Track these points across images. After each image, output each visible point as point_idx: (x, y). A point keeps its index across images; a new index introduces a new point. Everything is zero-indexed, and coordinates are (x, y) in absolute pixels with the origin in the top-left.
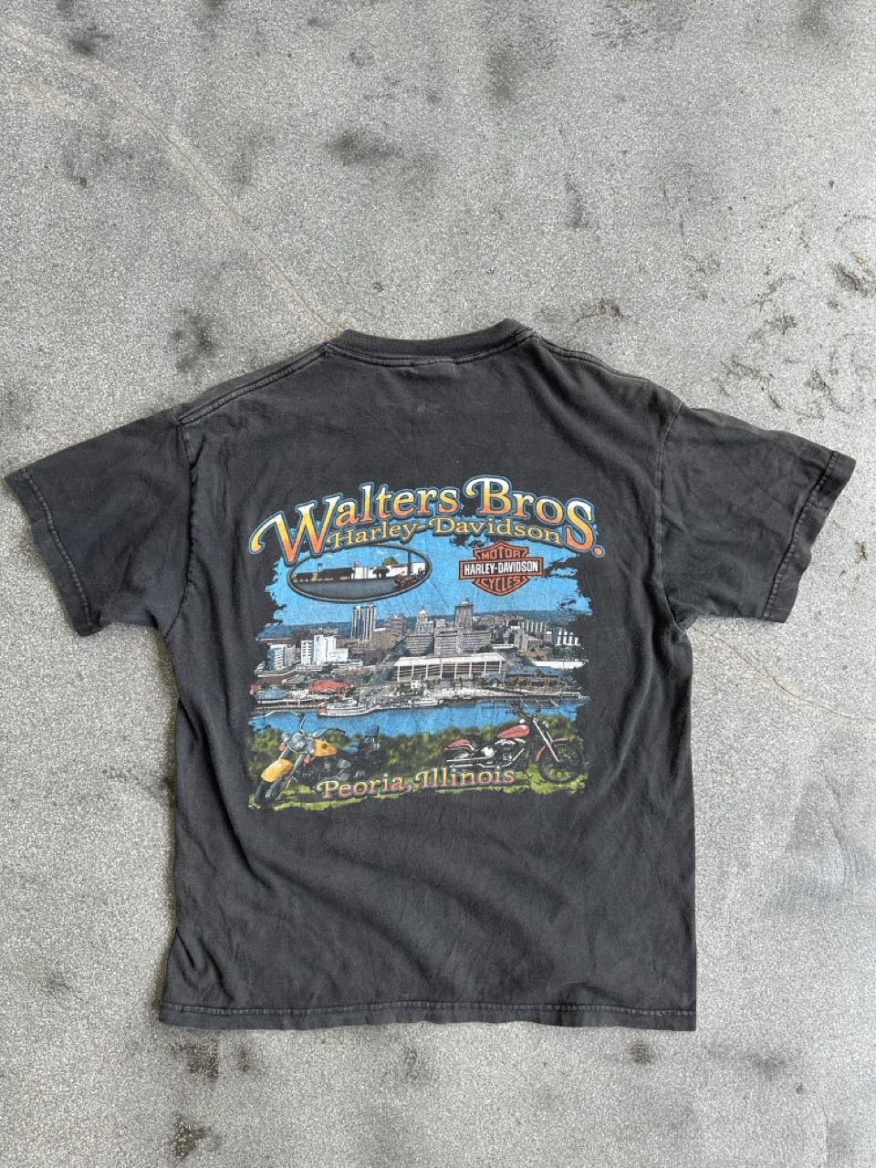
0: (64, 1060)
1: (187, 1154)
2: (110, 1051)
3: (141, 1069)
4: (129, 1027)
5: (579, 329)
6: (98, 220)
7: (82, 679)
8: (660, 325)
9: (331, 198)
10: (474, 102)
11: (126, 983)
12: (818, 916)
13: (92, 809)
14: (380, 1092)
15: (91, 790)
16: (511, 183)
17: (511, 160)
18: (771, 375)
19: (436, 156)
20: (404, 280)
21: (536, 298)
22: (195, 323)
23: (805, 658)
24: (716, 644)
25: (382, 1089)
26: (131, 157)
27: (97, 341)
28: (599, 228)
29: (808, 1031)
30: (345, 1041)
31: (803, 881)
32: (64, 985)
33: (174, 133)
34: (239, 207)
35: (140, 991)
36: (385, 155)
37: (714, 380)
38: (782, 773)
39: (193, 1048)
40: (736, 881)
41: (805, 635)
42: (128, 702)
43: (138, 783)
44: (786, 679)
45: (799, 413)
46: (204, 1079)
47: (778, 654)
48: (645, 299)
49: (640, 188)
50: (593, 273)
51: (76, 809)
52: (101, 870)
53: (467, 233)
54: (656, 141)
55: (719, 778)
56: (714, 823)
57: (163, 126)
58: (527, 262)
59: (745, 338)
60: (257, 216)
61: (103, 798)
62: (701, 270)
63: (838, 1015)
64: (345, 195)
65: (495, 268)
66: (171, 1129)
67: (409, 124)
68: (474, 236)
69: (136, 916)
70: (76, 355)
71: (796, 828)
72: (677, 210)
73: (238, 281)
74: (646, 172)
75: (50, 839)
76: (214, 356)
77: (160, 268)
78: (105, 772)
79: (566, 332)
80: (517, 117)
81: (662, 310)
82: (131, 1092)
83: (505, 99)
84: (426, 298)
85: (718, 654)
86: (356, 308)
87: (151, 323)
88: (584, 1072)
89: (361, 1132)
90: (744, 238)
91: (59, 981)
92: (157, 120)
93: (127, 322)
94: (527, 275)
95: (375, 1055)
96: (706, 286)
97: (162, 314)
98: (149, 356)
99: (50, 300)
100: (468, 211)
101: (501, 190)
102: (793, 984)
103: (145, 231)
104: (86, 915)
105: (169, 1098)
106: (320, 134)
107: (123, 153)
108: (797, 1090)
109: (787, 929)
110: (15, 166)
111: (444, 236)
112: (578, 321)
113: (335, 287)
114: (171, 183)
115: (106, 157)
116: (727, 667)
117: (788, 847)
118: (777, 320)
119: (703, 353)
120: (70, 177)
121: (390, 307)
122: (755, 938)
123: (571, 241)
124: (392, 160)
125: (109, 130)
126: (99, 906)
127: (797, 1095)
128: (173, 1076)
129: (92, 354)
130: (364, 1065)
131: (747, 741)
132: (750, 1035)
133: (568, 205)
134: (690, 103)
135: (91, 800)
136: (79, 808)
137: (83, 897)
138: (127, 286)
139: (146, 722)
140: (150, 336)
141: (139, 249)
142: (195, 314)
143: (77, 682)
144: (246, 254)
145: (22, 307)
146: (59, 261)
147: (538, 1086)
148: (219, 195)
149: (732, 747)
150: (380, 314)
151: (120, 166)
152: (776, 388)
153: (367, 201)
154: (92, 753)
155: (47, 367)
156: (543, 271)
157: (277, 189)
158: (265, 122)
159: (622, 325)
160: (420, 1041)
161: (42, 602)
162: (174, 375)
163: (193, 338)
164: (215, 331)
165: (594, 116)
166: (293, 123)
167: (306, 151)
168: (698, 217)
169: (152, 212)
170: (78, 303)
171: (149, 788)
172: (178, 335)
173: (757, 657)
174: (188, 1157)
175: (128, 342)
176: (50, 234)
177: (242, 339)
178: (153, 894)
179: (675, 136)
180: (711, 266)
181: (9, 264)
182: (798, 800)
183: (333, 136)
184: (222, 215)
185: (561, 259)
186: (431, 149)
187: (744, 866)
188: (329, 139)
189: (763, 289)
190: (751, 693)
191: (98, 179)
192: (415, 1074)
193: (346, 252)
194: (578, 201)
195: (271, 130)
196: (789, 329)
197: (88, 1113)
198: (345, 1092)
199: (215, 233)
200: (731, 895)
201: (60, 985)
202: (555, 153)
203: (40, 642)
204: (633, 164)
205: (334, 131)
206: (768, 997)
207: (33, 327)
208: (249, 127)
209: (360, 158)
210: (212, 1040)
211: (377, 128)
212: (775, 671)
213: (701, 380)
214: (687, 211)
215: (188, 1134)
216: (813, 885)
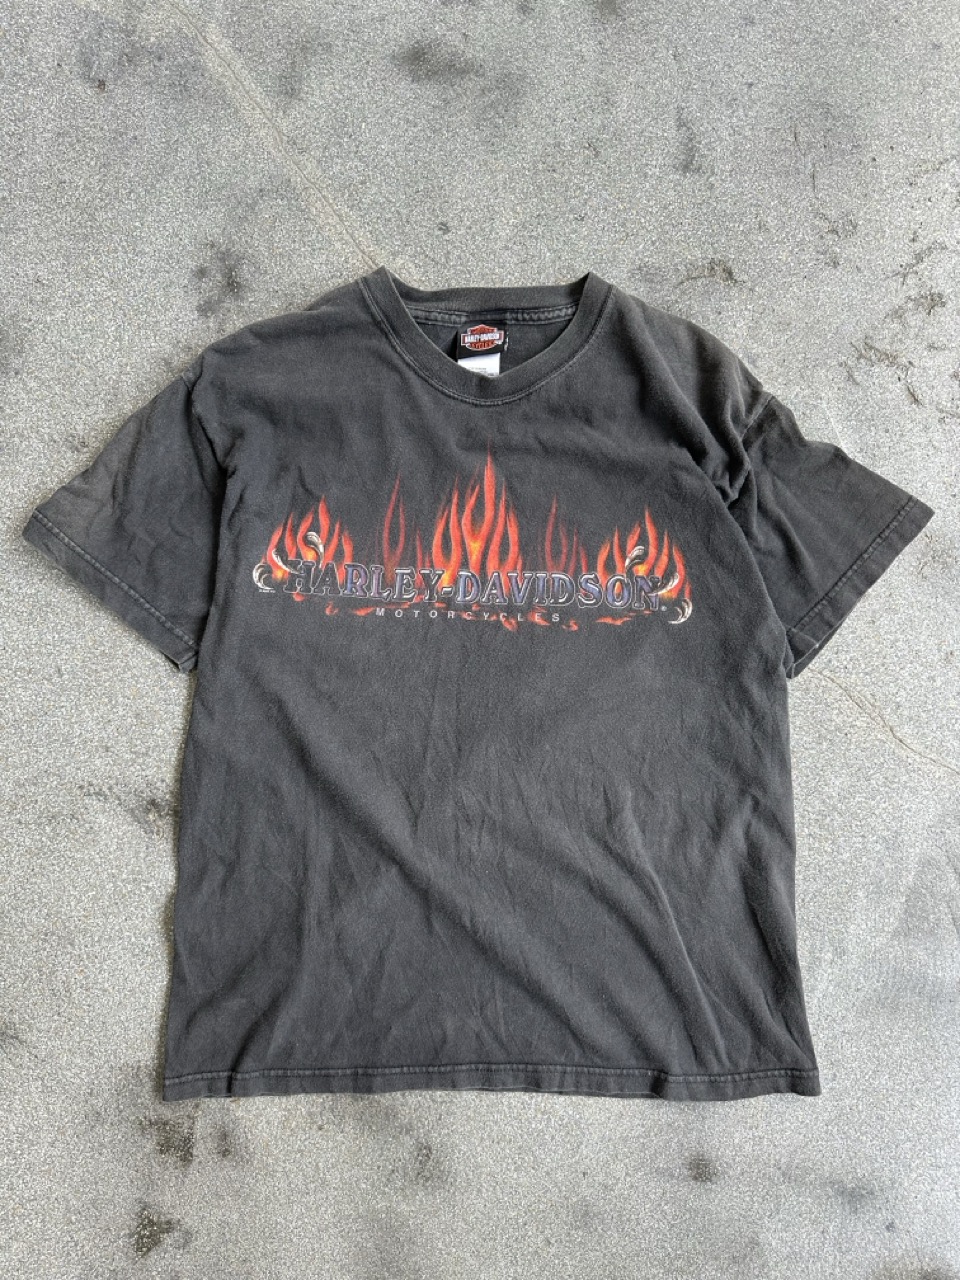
0: (12, 1128)
1: (149, 1250)
2: (66, 1120)
3: (101, 1145)
4: (91, 1094)
5: (683, 293)
6: (116, 131)
7: (61, 676)
8: (780, 294)
9: (395, 120)
10: (574, 15)
11: (90, 1041)
12: (925, 1018)
13: (63, 831)
14: (384, 1193)
15: (63, 808)
16: (611, 113)
17: (613, 87)
18: (910, 363)
19: (523, 77)
20: (475, 222)
21: (633, 252)
22: (223, 260)
23: (930, 707)
24: (823, 683)
25: (386, 1189)
26: (160, 59)
27: (106, 274)
28: (713, 173)
29: (905, 1158)
30: (347, 1129)
31: (911, 975)
32: (17, 1038)
33: (213, 33)
34: (284, 125)
35: (106, 1051)
36: (463, 72)
37: (841, 365)
38: (893, 844)
39: (166, 1124)
40: (830, 971)
41: (932, 679)
42: (114, 707)
43: (120, 804)
44: (905, 732)
45: (941, 411)
46: (176, 1162)
47: (898, 700)
48: (764, 262)
49: (767, 129)
50: (703, 227)
51: (44, 830)
52: (69, 904)
53: (554, 171)
54: (789, 74)
55: (817, 845)
56: (807, 899)
57: (200, 23)
58: (625, 209)
59: (882, 316)
60: (304, 136)
61: (77, 819)
62: (834, 231)
63: (943, 1140)
64: (411, 118)
65: (586, 214)
66: (133, 1219)
67: (493, 37)
68: (563, 174)
69: (107, 963)
70: (79, 289)
71: (906, 911)
72: (810, 157)
73: (277, 213)
74: (776, 110)
75: (11, 863)
76: (242, 299)
77: (186, 191)
78: (81, 787)
79: (666, 296)
80: (623, 35)
81: (784, 277)
82: (88, 1171)
83: (610, 13)
84: (500, 244)
85: (826, 696)
86: (416, 251)
87: (171, 257)
88: (632, 1187)
89: (359, 1239)
90: (888, 196)
91: (11, 1032)
92: (194, 16)
93: (143, 253)
94: (623, 225)
95: (382, 1149)
96: (838, 250)
97: (184, 247)
98: (166, 295)
99: (54, 223)
100: (558, 145)
101: (599, 122)
102: (890, 1099)
103: (171, 148)
104: (47, 957)
105: (132, 1182)
106: (386, 43)
107: (151, 53)
108: (888, 1228)
109: (888, 1033)
110: (23, 61)
111: (527, 173)
112: (682, 283)
113: (392, 225)
114: (205, 91)
115: (130, 57)
116: (836, 712)
117: (896, 934)
118: (922, 297)
119: (830, 331)
120: (86, 78)
121: (456, 253)
122: (848, 1041)
123: (679, 188)
124: (470, 79)
125: (136, 26)
126: (65, 947)
127: (887, 1234)
128: (139, 1156)
129: (98, 289)
130: (368, 1160)
131: (853, 803)
132: (834, 1157)
133: (677, 144)
134: (832, 31)
135: (64, 820)
136: (48, 829)
137: (46, 935)
138: (145, 212)
139: (134, 732)
140: (168, 272)
141: (163, 168)
142: (223, 249)
143: (55, 679)
144: (289, 181)
145: (19, 229)
146: (67, 177)
147: (575, 1200)
148: (261, 109)
149: (835, 808)
150: (443, 260)
151: (147, 68)
152: (915, 378)
153: (438, 126)
154: (67, 765)
155: (45, 301)
156: (643, 221)
157: (330, 105)
158: (322, 25)
159: (734, 292)
160: (436, 1135)
161: (21, 581)
162: (194, 320)
163: (219, 277)
164: (245, 272)
165: (715, 39)
166: (355, 28)
167: (368, 62)
168: (833, 167)
169: (180, 125)
170: (86, 227)
171: (132, 811)
172: (201, 273)
173: (872, 701)
174: (151, 1253)
175: (141, 277)
176: (59, 144)
177: (277, 281)
178: (129, 936)
179: (813, 69)
180: (846, 228)
181: (8, 177)
182: (910, 878)
183: (401, 47)
184: (262, 133)
185: (665, 208)
186: (518, 68)
187: (840, 952)
188: (397, 49)
189: (907, 259)
190: (863, 745)
191: (119, 83)
192: (428, 1175)
193: (407, 184)
194: (691, 140)
195: (328, 35)
196: (936, 308)
197: (36, 1192)
198: (342, 1189)
199: (253, 154)
200: (821, 986)
201: (12, 1037)
202: (666, 82)
203: (15, 629)
204: (759, 100)
205: (404, 40)
206: (859, 1112)
207: (31, 253)
208: (302, 31)
209: (432, 74)
210: (188, 1116)
211: (455, 39)
212: (893, 720)
213: (826, 364)
214: (821, 160)
215: (152, 1226)
216: (922, 980)
